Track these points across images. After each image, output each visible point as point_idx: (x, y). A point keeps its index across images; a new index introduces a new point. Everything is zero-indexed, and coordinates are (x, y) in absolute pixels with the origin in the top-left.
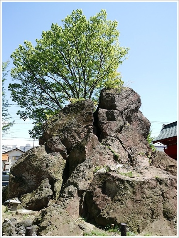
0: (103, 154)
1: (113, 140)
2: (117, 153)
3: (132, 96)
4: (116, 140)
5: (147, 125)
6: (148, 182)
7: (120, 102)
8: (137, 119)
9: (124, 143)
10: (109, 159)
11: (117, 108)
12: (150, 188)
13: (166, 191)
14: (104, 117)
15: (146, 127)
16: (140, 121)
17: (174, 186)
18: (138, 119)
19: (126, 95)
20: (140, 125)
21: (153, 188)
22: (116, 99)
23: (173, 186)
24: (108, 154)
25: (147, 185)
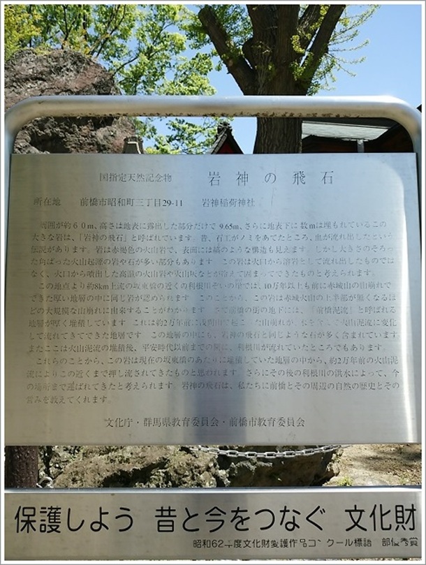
3: (71, 74)
8: (89, 144)
18: (93, 144)
19: (40, 69)
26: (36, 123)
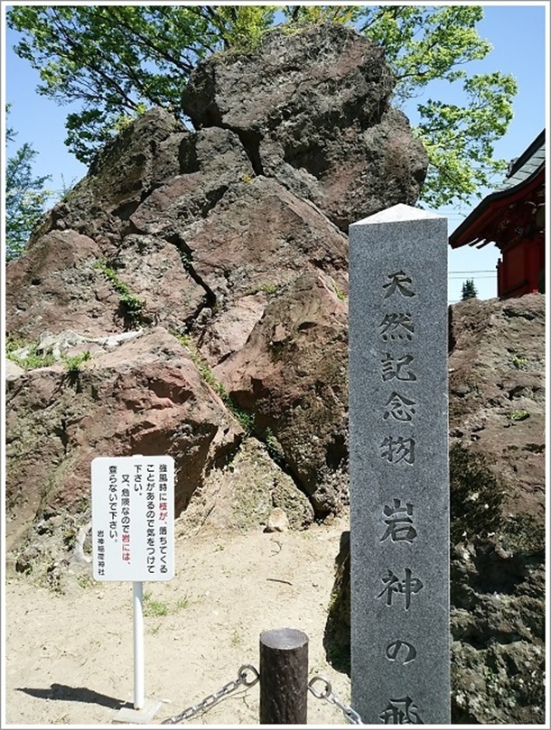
0: (73, 298)
1: (145, 245)
2: (145, 292)
3: (331, 56)
4: (155, 244)
5: (403, 170)
6: (28, 386)
7: (248, 91)
8: (356, 152)
9: (200, 254)
10: (96, 314)
11: (225, 119)
12: (29, 405)
13: (80, 417)
14: (168, 163)
15: (398, 181)
16: (370, 160)
17: (124, 400)
18: (360, 152)
19: (292, 55)
20: (370, 175)
21: (36, 407)
22: (219, 81)
23: (118, 399)
24: (97, 299)
25: (23, 394)
26: (290, 130)
